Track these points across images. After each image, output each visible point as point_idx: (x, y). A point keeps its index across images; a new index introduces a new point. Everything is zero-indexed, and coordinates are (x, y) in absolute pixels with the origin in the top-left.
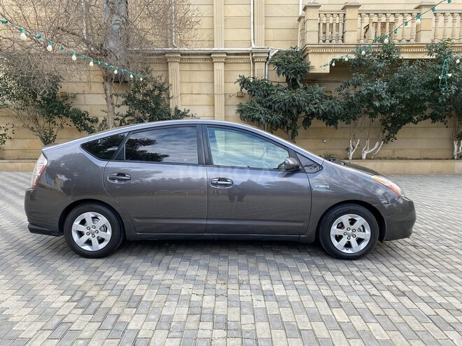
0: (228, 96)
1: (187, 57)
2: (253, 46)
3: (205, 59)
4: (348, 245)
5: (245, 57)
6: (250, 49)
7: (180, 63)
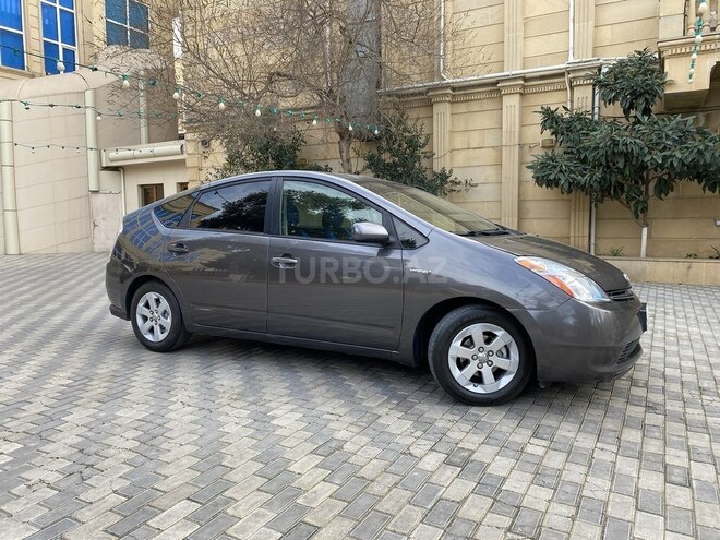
0: (526, 148)
1: (462, 93)
2: (571, 60)
3: (491, 91)
4: (478, 379)
5: (556, 80)
6: (565, 66)
7: (451, 103)
